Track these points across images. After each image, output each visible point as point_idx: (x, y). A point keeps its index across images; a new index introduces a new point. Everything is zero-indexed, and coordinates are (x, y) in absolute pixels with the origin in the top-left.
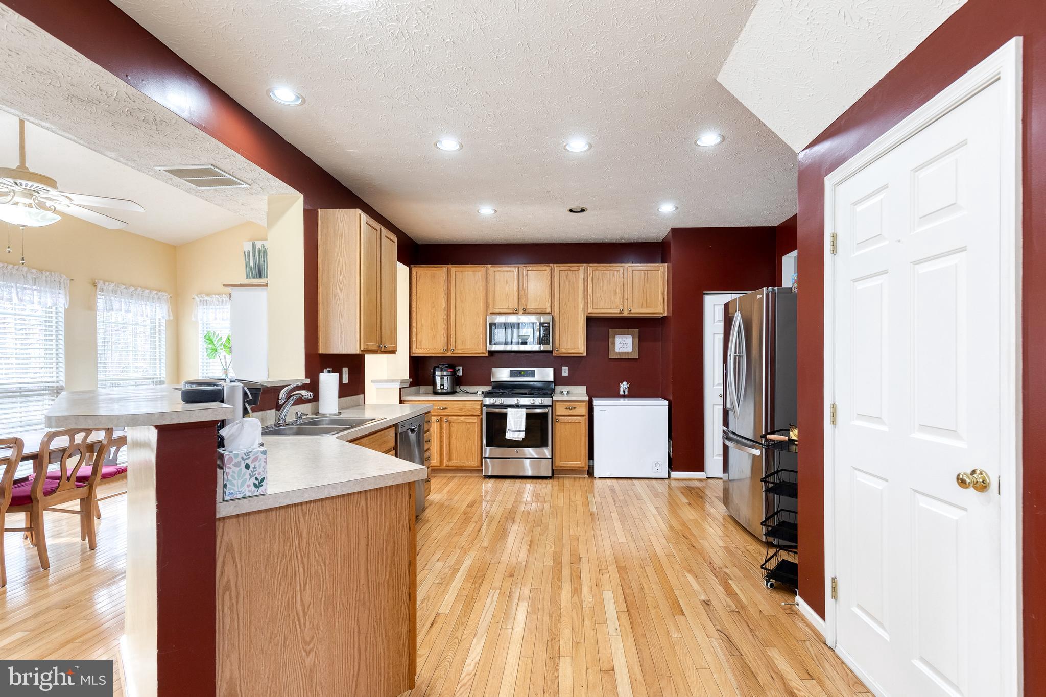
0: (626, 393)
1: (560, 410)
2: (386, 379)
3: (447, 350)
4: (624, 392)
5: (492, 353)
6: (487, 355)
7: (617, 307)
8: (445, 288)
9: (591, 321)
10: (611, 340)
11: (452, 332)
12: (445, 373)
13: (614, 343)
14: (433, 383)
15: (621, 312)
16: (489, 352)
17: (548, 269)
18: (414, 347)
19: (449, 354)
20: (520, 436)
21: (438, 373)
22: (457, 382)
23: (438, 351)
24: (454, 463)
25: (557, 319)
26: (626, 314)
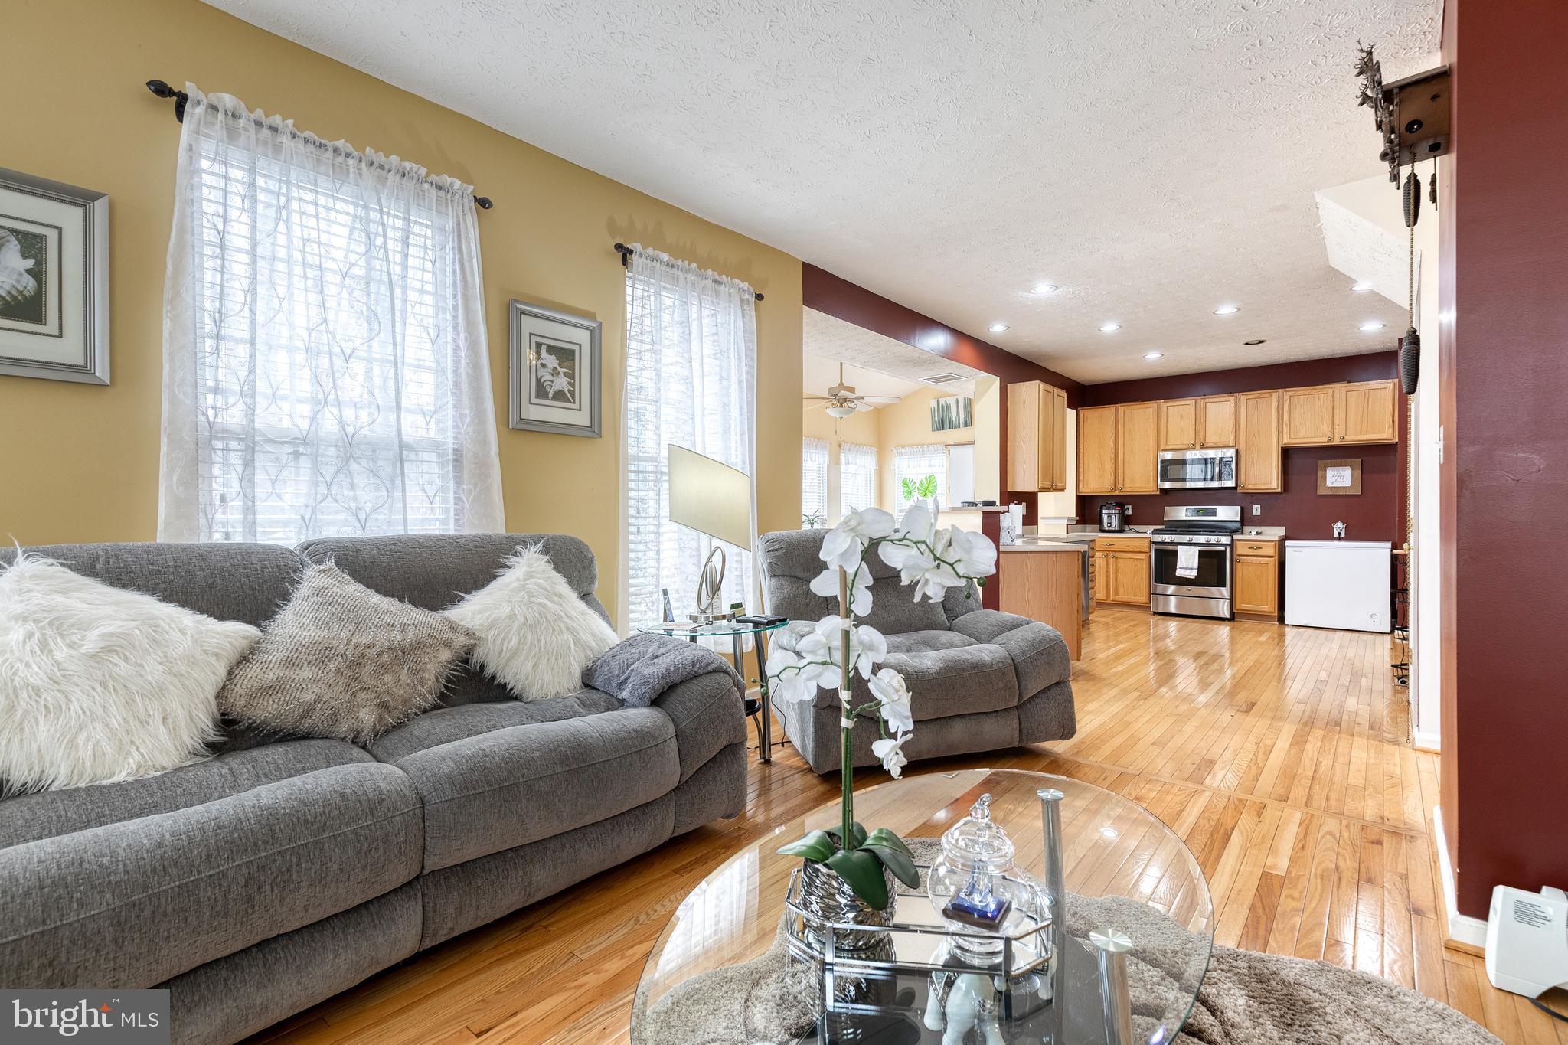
0: (1343, 535)
1: (1241, 549)
2: (1053, 516)
3: (1115, 488)
4: (1339, 534)
5: (1164, 491)
6: (1158, 493)
7: (1324, 435)
8: (1113, 427)
9: (1287, 453)
10: (1320, 473)
11: (1120, 471)
12: (1113, 511)
13: (1324, 477)
14: (1101, 522)
15: (1330, 440)
16: (1161, 489)
17: (1232, 399)
18: (1081, 486)
19: (1117, 493)
20: (1193, 574)
21: (1104, 511)
22: (1126, 521)
23: (1104, 490)
24: (1121, 597)
25: (1242, 453)
26: (1337, 442)
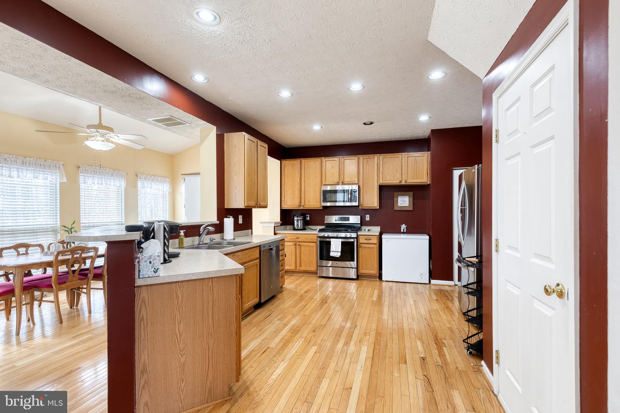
0: (405, 231)
1: (362, 240)
2: (268, 221)
3: (300, 206)
4: (404, 230)
5: (325, 207)
6: (322, 208)
7: (398, 179)
8: (299, 171)
9: (382, 188)
10: (395, 199)
11: (303, 196)
12: (299, 218)
13: (397, 201)
14: (293, 224)
15: (400, 182)
17: (356, 158)
18: (283, 204)
19: (301, 208)
20: (338, 255)
21: (295, 218)
22: (306, 224)
23: (295, 206)
24: (303, 268)
25: (361, 187)
26: (403, 183)
